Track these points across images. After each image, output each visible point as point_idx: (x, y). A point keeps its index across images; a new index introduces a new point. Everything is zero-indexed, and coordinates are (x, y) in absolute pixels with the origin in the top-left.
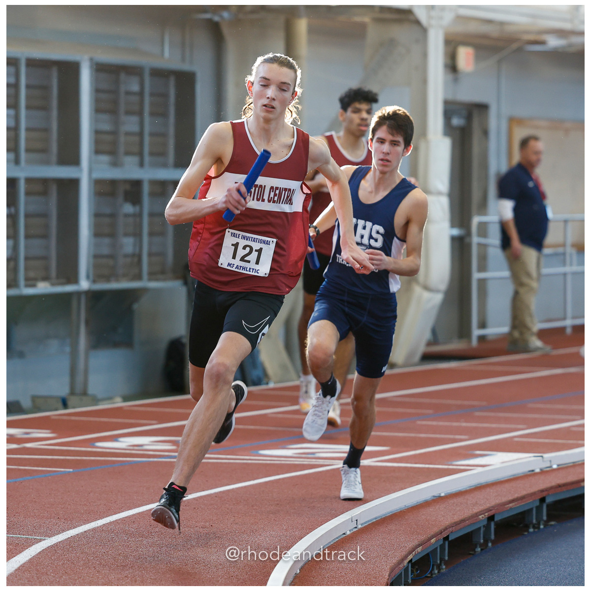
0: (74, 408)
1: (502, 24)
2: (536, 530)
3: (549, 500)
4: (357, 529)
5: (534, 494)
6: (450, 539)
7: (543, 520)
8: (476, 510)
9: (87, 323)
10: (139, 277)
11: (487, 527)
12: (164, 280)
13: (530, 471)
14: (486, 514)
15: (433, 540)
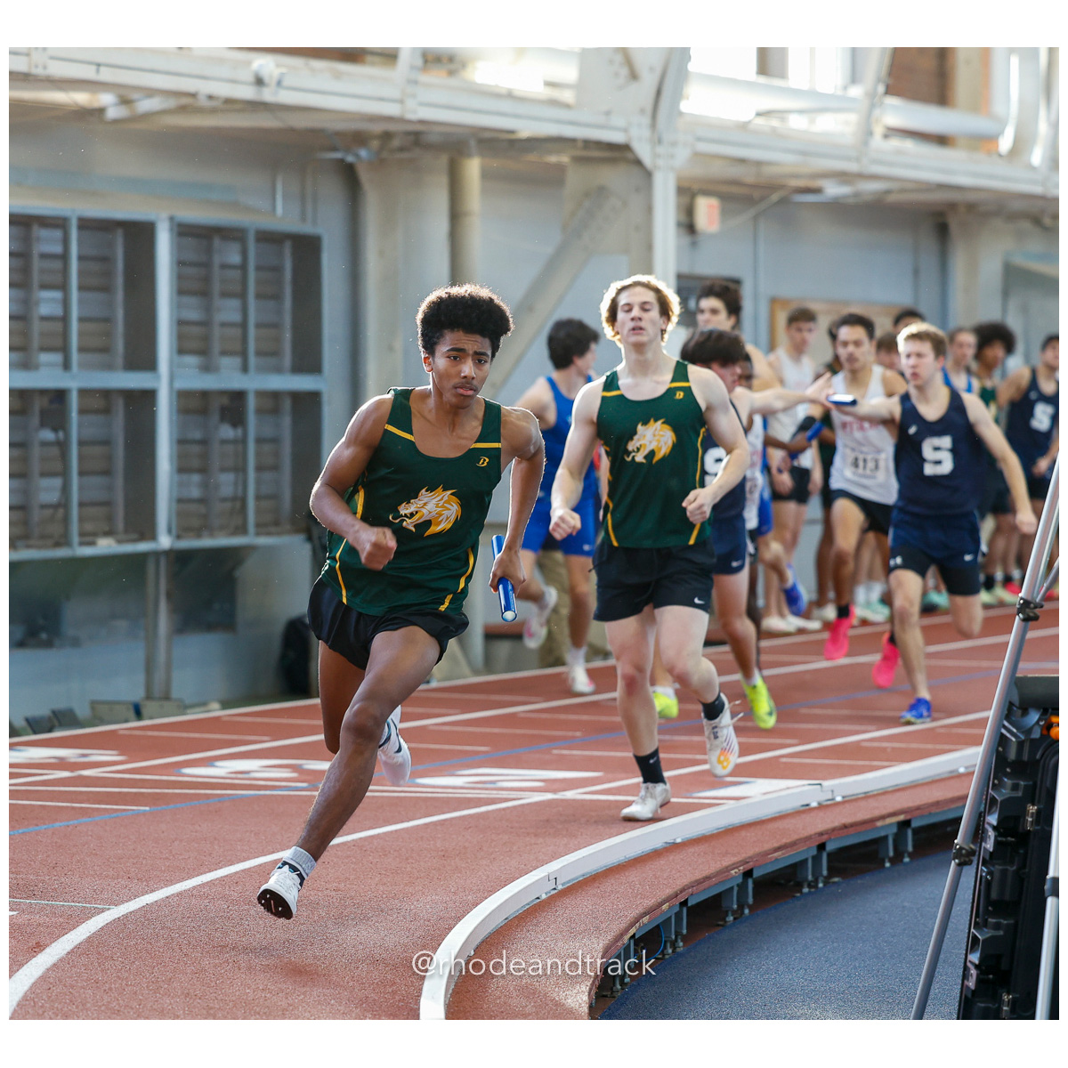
0: (151, 718)
1: (759, 164)
2: (813, 890)
3: (830, 847)
4: (556, 891)
5: (808, 838)
6: (689, 905)
7: (822, 876)
8: (727, 862)
9: (169, 595)
10: (242, 529)
11: (742, 887)
12: (279, 534)
13: (803, 806)
14: (741, 868)
15: (665, 907)
